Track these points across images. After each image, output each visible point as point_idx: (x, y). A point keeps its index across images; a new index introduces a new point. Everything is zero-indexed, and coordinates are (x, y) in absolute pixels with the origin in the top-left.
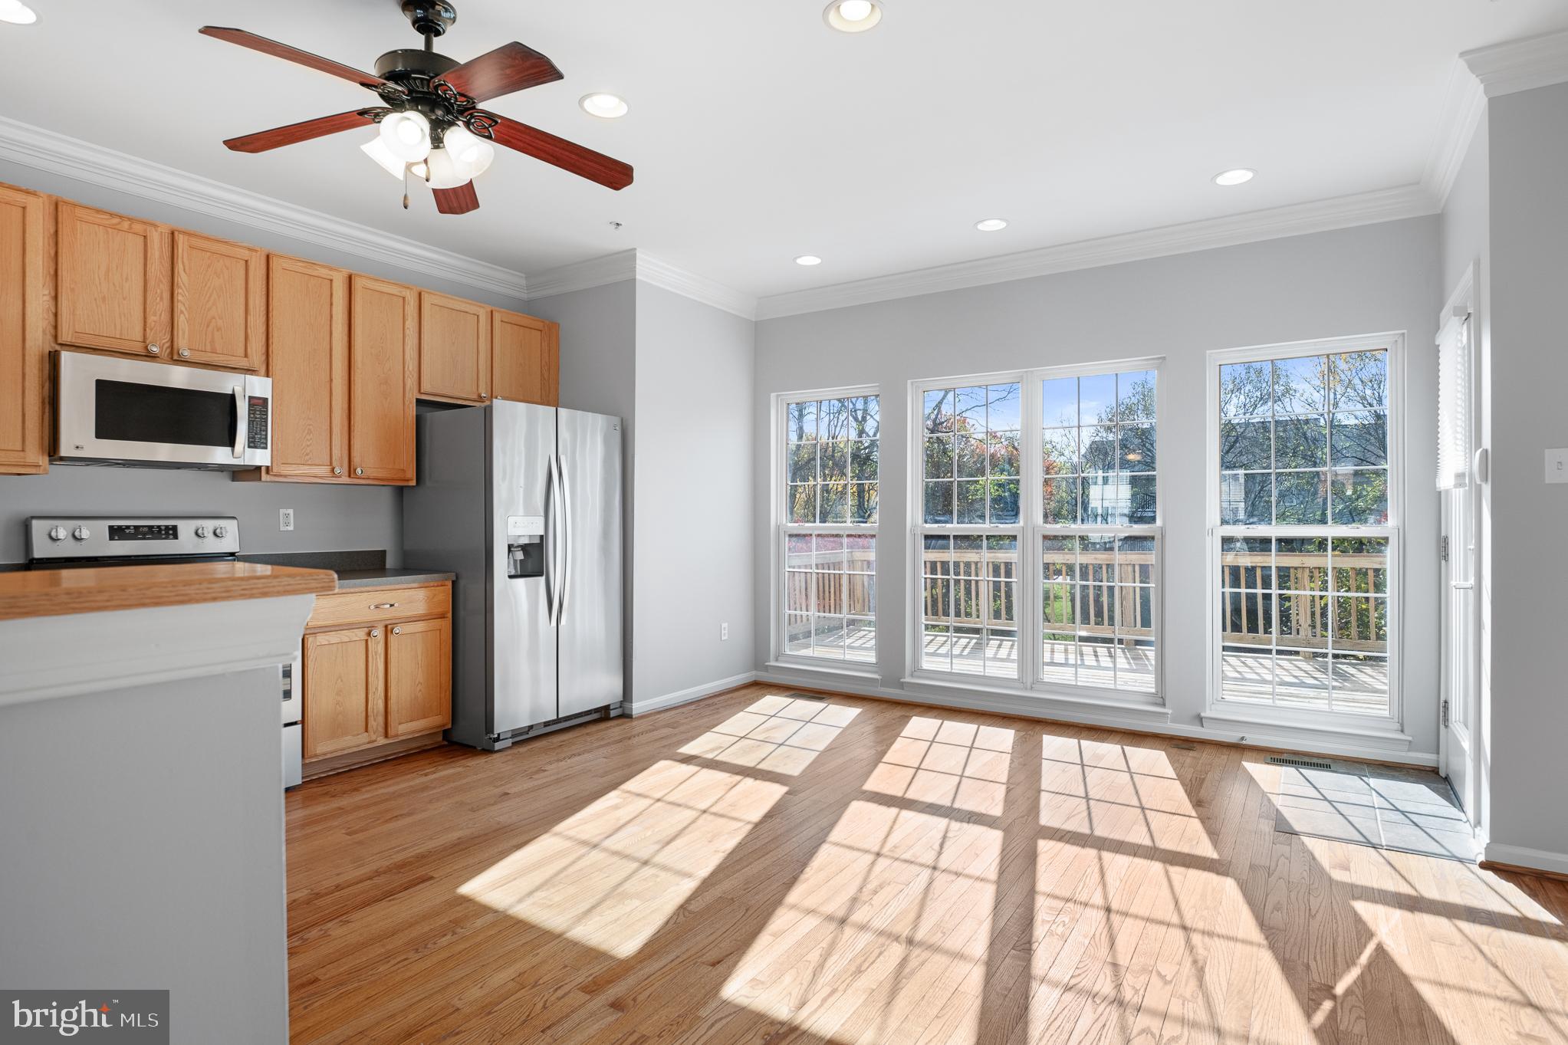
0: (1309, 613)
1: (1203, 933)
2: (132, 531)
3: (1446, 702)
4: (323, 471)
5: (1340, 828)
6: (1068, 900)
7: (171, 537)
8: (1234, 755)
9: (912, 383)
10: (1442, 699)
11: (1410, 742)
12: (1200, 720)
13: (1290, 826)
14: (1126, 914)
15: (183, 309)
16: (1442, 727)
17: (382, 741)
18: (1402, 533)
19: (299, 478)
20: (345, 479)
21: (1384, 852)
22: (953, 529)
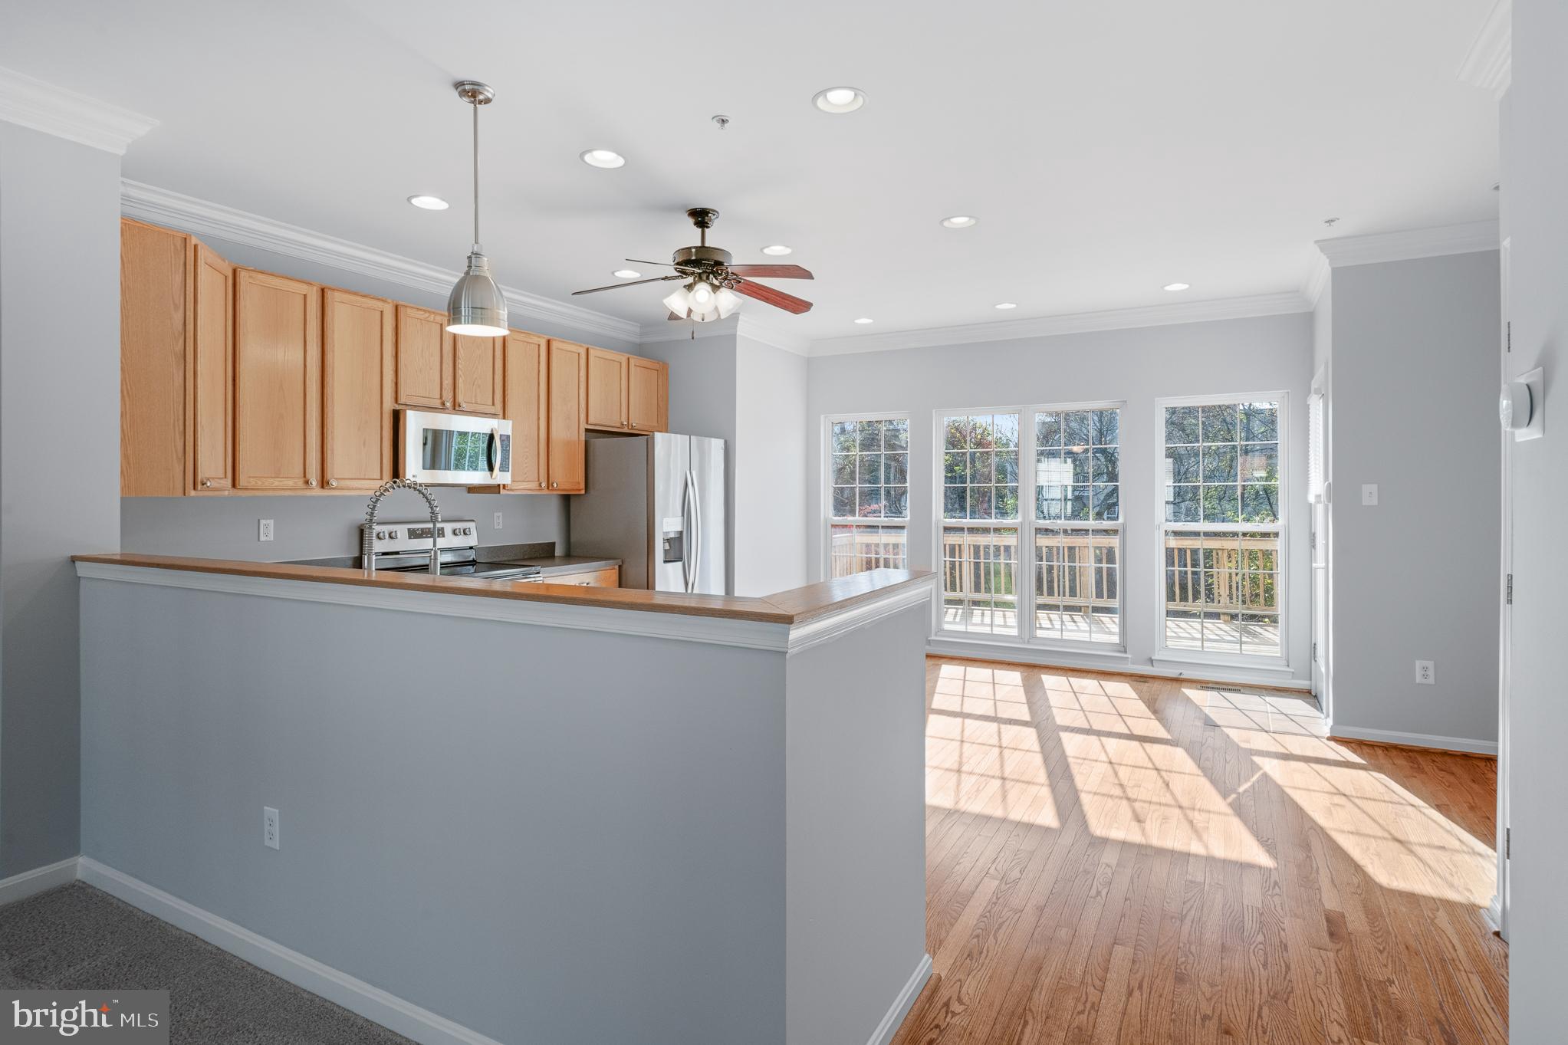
0: (1227, 587)
1: (1166, 771)
2: (420, 532)
3: (1315, 644)
4: (534, 485)
5: (1244, 722)
6: (1085, 759)
7: (440, 535)
8: (1175, 685)
9: (936, 412)
10: (1313, 643)
11: (1293, 673)
12: (1151, 661)
13: (1214, 721)
14: (1121, 764)
16: (1313, 661)
18: (1288, 528)
19: (520, 492)
20: (546, 492)
21: (1271, 734)
22: (968, 523)
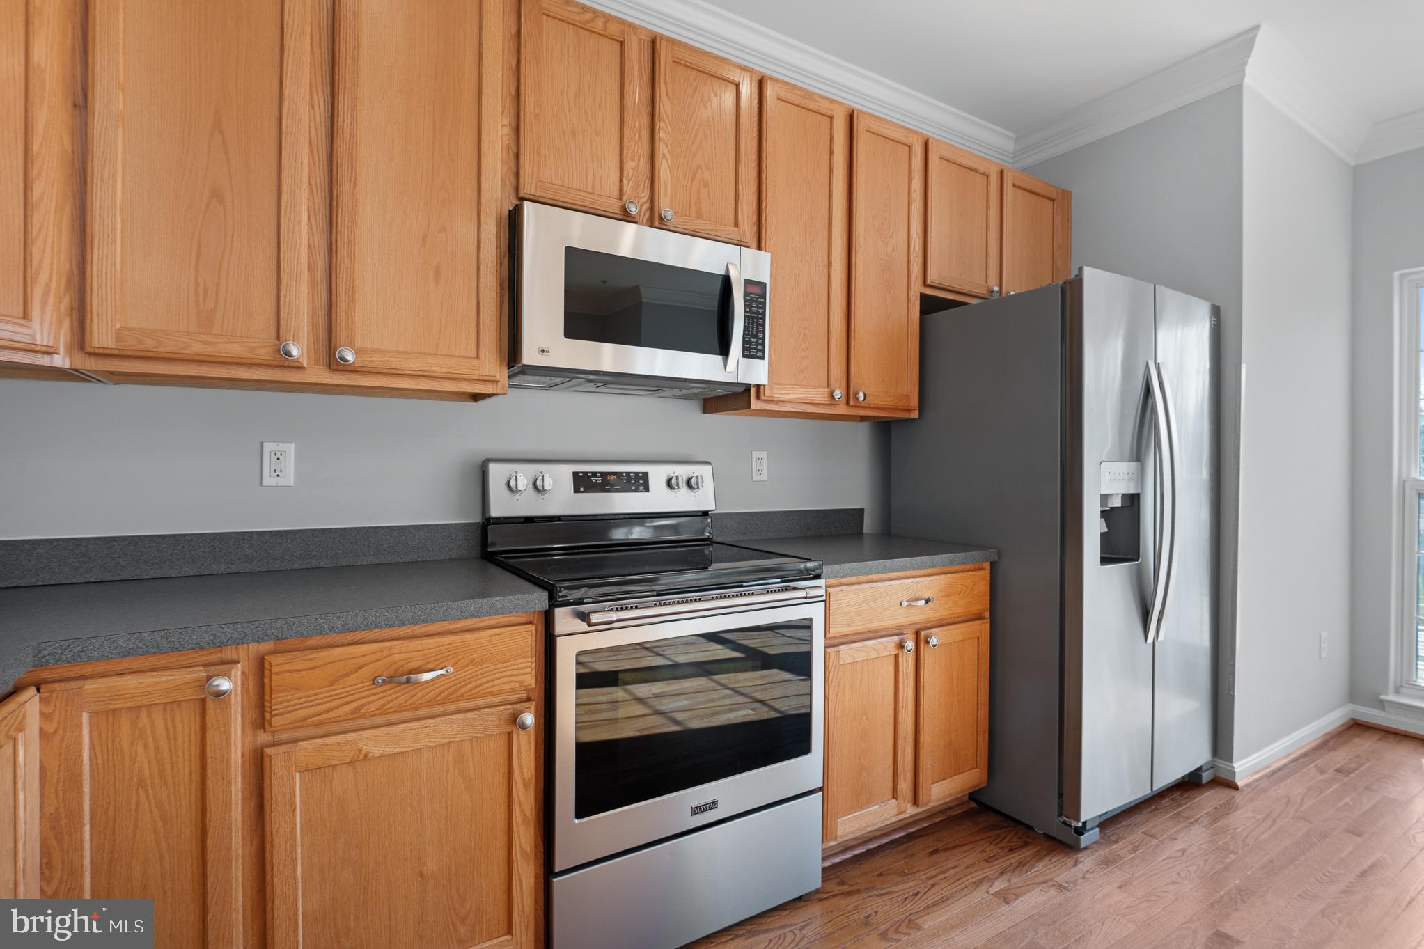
2: (599, 480)
4: (822, 394)
7: (641, 488)
15: (666, 152)
17: (911, 811)
19: (793, 405)
20: (844, 410)
